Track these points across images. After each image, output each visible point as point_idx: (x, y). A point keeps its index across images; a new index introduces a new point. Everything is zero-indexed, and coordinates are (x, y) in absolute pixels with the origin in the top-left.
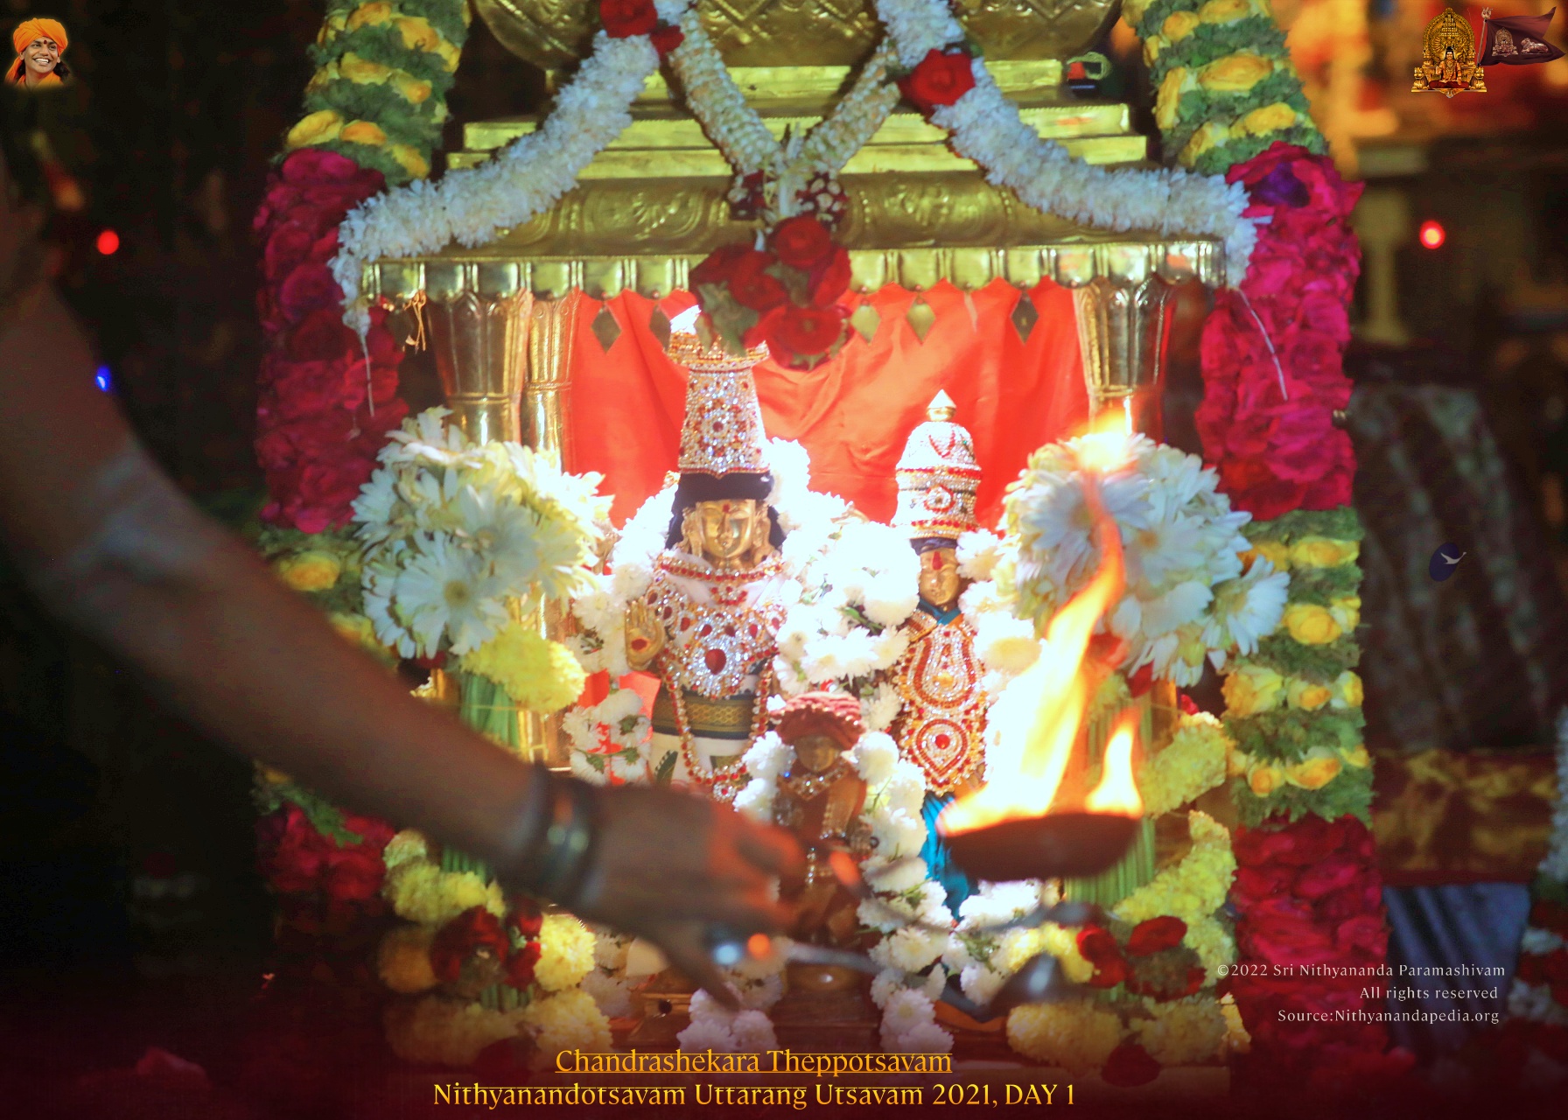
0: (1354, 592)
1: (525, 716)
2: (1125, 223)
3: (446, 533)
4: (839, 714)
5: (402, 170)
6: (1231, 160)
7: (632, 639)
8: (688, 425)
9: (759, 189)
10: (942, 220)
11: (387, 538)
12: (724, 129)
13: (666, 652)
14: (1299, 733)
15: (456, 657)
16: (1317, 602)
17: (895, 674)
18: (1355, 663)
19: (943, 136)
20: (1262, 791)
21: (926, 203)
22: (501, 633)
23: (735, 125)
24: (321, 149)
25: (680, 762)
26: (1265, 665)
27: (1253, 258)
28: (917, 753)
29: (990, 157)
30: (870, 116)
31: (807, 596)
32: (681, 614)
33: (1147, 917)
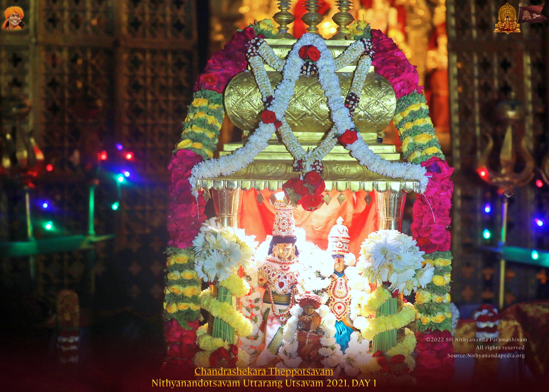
0: (450, 273)
1: (234, 298)
2: (395, 176)
3: (217, 250)
4: (316, 300)
5: (207, 156)
6: (422, 161)
7: (259, 278)
8: (275, 223)
9: (301, 164)
10: (347, 173)
11: (202, 251)
12: (292, 148)
13: (268, 282)
14: (435, 308)
15: (218, 282)
16: (441, 275)
17: (327, 290)
18: (449, 291)
19: (348, 151)
20: (424, 323)
21: (343, 169)
22: (230, 276)
23: (295, 147)
24: (186, 149)
25: (271, 311)
26: (427, 291)
27: (427, 186)
28: (333, 310)
29: (361, 158)
30: (330, 146)
31: (305, 269)
32: (273, 272)
33: (395, 355)
